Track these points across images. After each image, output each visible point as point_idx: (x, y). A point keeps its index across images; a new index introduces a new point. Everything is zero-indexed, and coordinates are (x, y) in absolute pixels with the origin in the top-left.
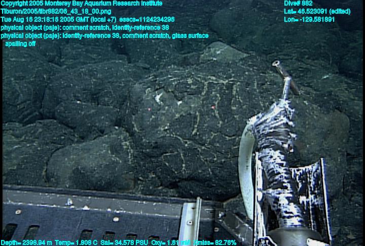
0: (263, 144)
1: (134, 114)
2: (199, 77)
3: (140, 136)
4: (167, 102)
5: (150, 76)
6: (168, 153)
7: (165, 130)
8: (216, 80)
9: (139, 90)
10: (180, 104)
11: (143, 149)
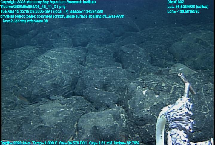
1: (129, 100)
2: (169, 83)
5: (139, 79)
6: (148, 124)
7: (148, 111)
8: (179, 86)
10: (157, 97)
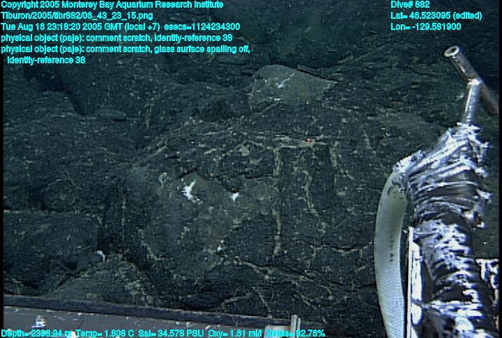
0: (422, 212)
1: (141, 227)
2: (259, 141)
3: (164, 270)
4: (210, 198)
5: (157, 148)
6: (231, 297)
7: (220, 253)
9: (144, 178)
10: (237, 199)
11: (177, 294)
